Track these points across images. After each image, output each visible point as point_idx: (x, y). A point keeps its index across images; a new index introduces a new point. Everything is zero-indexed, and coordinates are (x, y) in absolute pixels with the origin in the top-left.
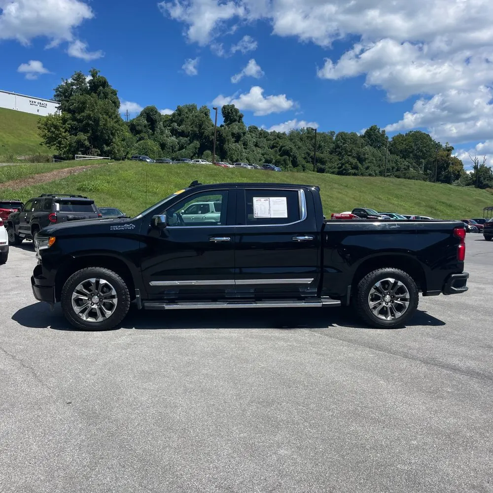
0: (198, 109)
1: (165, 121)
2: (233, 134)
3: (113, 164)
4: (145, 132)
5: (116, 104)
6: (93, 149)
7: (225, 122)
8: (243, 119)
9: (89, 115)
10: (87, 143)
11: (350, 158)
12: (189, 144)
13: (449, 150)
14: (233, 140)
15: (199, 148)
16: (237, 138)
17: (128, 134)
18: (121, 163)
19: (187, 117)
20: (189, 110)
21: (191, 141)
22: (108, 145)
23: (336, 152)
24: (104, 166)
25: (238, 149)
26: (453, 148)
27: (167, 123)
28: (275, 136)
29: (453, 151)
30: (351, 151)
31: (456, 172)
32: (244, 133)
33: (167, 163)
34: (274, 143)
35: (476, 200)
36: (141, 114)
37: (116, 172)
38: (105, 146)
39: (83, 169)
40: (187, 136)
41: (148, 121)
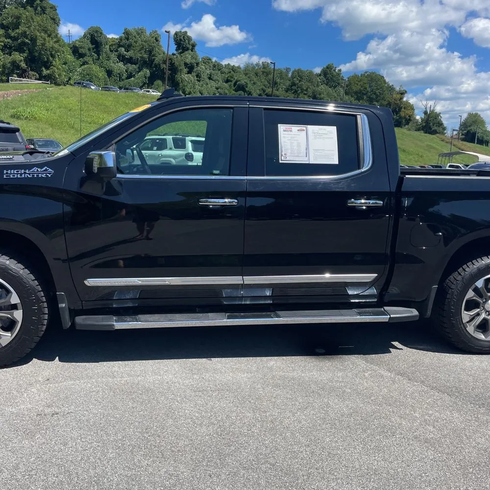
0: (148, 33)
1: (111, 45)
2: (186, 64)
3: (52, 89)
4: (89, 56)
5: (55, 21)
6: (30, 72)
7: (177, 50)
8: (196, 48)
9: (25, 32)
10: (23, 65)
11: (306, 97)
12: (138, 72)
13: (402, 93)
14: (186, 70)
15: (149, 78)
16: (190, 68)
17: (70, 58)
18: (62, 89)
19: (136, 42)
20: (138, 34)
21: (140, 70)
22: (47, 68)
23: (292, 89)
24: (42, 91)
25: (191, 81)
26: (406, 92)
27: (114, 47)
28: (230, 69)
29: (406, 95)
30: (306, 90)
31: (407, 116)
32: (197, 64)
33: (114, 91)
34: (228, 77)
35: (428, 146)
36: (85, 36)
37: (56, 98)
38: (44, 69)
39: (18, 93)
40: (135, 64)
41: (92, 44)
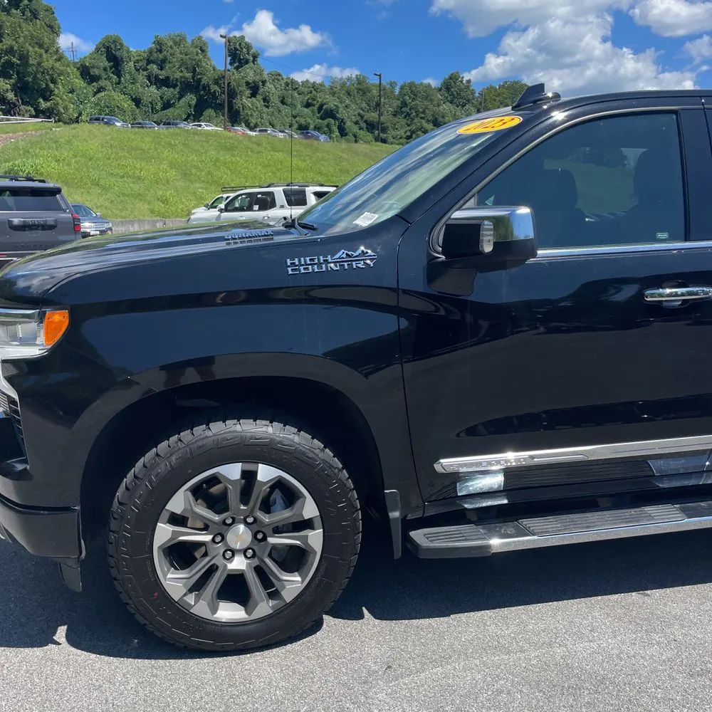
0: (189, 41)
1: (137, 61)
2: (247, 84)
3: (60, 130)
4: (105, 79)
5: (54, 30)
6: (22, 107)
7: (231, 64)
8: (259, 60)
9: (12, 48)
10: (10, 96)
11: (423, 122)
12: (179, 99)
14: (248, 92)
15: (195, 106)
16: (254, 89)
17: (79, 83)
18: (75, 128)
19: (172, 55)
20: (175, 43)
21: (182, 95)
22: (46, 99)
23: (402, 112)
24: (47, 133)
25: (257, 108)
27: (140, 64)
28: (309, 87)
30: (424, 112)
32: (264, 82)
33: (150, 128)
34: (308, 99)
36: (97, 50)
37: (69, 142)
38: (41, 100)
39: (11, 138)
40: (174, 86)
41: (109, 60)
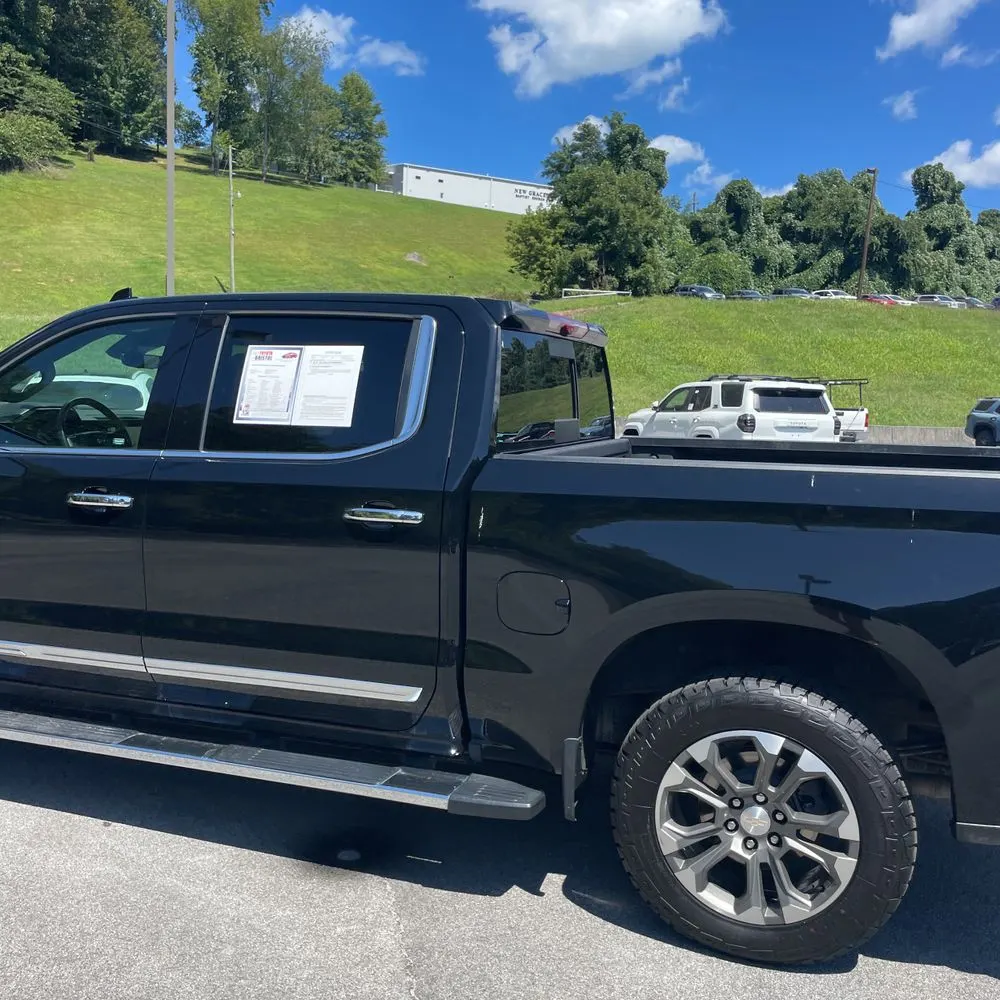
0: (848, 180)
1: (770, 211)
2: (930, 231)
4: (721, 237)
5: (659, 180)
6: (605, 277)
7: (918, 205)
8: (962, 196)
9: (599, 206)
10: (593, 265)
12: (820, 257)
14: (930, 243)
15: (842, 266)
18: (642, 302)
19: (819, 199)
20: (826, 182)
21: (823, 253)
22: (636, 266)
24: (608, 309)
27: (775, 214)
32: (960, 229)
37: (628, 320)
38: (630, 268)
40: (816, 241)
41: (729, 211)
